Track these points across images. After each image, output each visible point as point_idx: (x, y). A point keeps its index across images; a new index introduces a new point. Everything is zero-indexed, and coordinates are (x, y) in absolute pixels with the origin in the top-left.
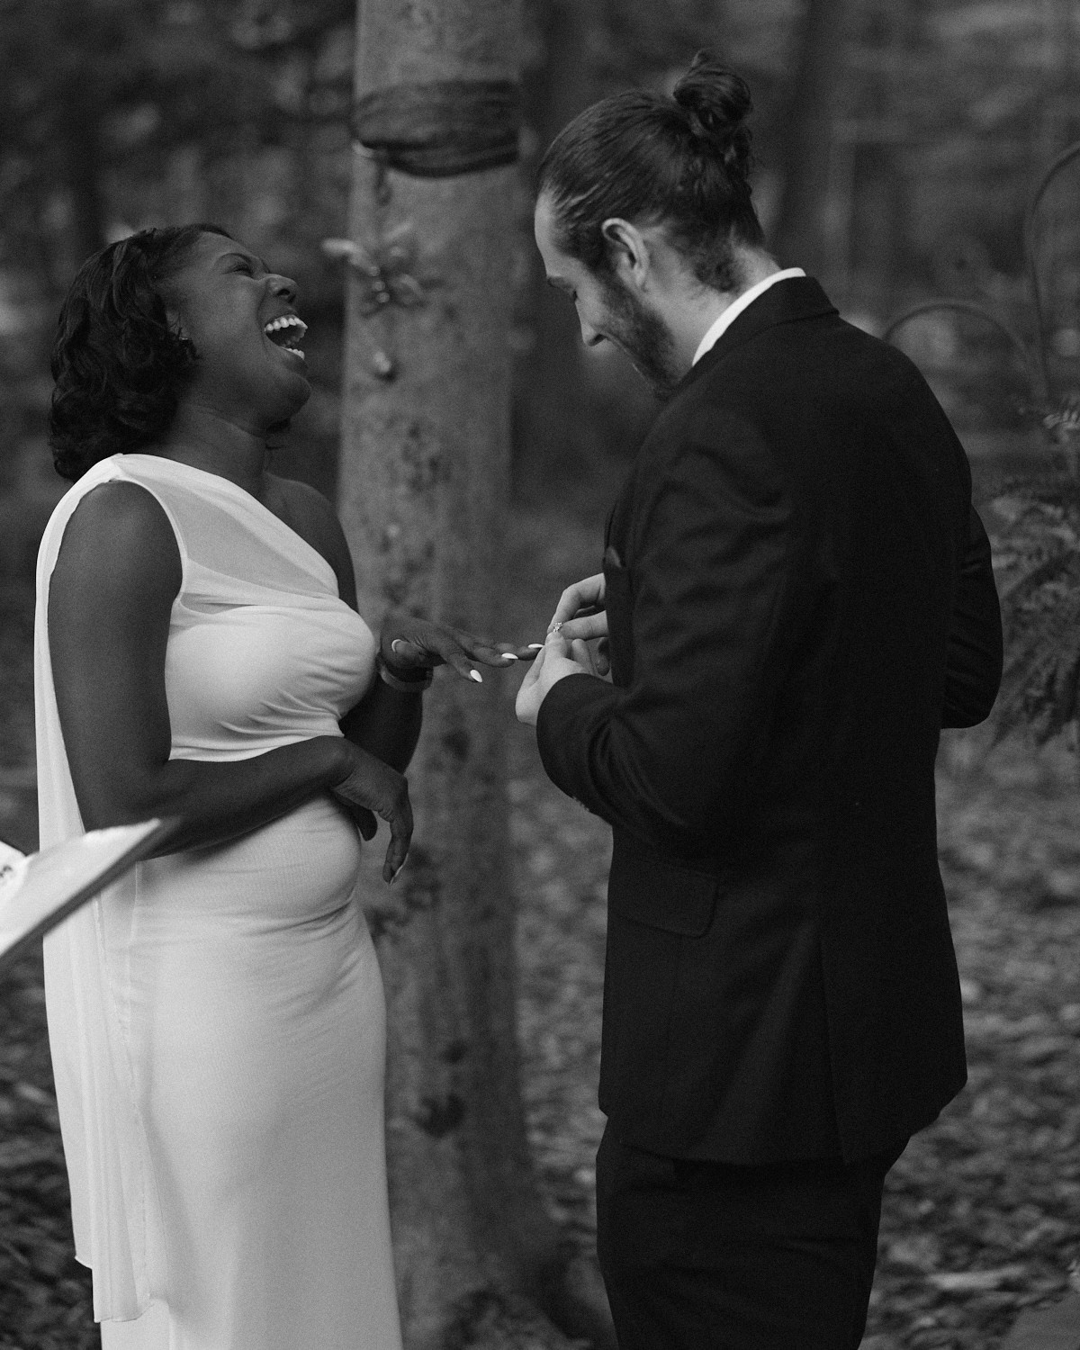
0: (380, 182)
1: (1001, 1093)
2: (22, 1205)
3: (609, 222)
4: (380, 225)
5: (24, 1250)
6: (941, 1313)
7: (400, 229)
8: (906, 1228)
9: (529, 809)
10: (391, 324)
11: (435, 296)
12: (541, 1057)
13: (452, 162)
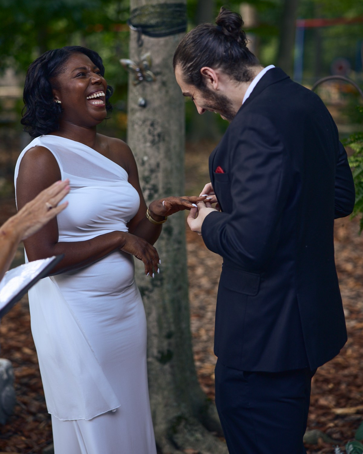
0: (139, 39)
1: (356, 347)
2: (25, 389)
3: (203, 69)
4: (139, 53)
5: (25, 404)
6: (336, 422)
7: (146, 55)
8: (324, 393)
9: (195, 253)
10: (144, 88)
11: (159, 78)
12: (199, 336)
13: (163, 32)
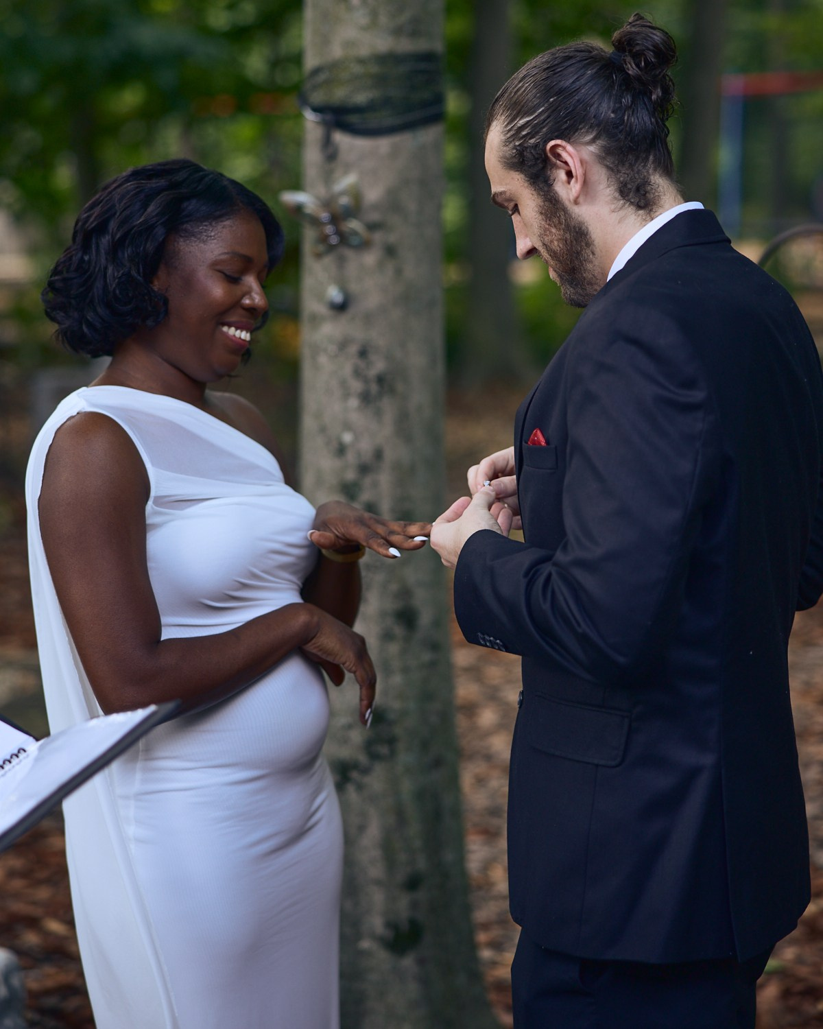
0: (327, 142)
3: (552, 143)
4: (328, 177)
7: (346, 181)
10: (341, 261)
11: (378, 237)
13: (387, 122)
